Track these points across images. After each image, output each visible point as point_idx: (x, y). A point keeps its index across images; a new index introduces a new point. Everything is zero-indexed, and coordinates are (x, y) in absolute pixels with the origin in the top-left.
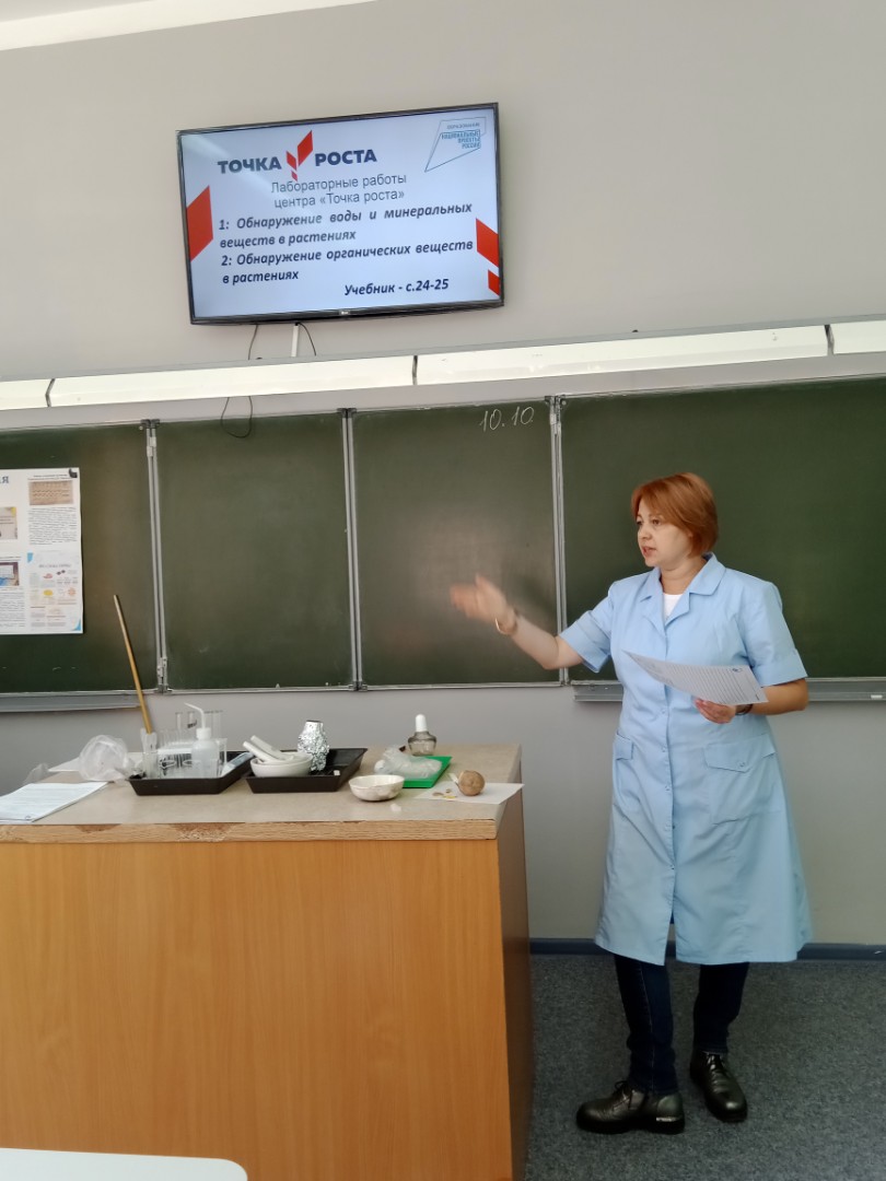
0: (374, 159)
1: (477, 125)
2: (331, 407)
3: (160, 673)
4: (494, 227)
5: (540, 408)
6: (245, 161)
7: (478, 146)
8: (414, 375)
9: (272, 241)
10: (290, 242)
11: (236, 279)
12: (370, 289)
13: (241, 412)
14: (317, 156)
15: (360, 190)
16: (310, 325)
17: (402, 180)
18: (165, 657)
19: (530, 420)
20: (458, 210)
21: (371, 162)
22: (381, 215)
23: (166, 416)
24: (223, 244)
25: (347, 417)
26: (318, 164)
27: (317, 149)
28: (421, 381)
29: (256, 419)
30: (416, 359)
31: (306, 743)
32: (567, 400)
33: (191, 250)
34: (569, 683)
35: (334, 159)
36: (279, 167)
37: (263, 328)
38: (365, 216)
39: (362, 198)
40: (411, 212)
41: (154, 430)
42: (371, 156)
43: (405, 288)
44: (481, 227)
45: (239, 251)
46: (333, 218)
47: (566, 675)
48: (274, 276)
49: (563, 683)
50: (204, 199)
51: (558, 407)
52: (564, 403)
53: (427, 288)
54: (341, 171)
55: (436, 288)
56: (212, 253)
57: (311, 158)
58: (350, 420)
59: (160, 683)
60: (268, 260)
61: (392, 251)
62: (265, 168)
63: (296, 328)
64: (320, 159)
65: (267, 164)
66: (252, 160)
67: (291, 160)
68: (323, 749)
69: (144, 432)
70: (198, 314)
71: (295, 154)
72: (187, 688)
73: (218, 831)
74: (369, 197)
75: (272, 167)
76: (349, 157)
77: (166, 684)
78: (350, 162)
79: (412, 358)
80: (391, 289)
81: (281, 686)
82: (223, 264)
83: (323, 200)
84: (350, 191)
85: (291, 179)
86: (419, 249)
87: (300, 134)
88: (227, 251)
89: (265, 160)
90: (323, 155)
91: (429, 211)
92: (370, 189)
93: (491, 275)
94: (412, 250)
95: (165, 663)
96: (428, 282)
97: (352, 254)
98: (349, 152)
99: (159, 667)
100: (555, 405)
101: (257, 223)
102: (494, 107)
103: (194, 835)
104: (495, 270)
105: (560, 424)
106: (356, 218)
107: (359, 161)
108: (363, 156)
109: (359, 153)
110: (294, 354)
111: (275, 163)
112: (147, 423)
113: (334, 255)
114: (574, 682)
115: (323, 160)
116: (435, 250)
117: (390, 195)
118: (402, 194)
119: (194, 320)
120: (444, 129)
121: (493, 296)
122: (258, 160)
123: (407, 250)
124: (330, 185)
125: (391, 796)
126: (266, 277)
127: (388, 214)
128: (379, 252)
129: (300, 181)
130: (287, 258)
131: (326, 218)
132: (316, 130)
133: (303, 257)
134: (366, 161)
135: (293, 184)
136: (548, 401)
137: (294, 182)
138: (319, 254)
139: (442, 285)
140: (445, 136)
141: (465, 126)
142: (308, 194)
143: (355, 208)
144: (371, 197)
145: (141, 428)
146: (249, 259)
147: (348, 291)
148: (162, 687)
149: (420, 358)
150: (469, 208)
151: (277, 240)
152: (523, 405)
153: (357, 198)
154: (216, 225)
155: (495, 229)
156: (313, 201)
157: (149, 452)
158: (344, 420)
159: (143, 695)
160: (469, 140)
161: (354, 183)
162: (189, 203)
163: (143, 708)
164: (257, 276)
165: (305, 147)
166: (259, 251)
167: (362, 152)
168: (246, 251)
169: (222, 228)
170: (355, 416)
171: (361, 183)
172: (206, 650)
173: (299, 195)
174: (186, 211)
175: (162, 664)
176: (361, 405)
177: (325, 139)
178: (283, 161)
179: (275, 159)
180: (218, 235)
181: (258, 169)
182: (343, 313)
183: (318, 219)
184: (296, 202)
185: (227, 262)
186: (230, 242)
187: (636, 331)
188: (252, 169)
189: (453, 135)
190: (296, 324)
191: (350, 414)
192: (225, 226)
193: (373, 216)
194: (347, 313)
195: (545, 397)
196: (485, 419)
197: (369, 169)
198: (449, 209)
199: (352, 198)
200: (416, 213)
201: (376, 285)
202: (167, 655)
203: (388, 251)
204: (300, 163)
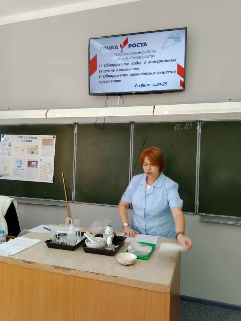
0: (146, 45)
1: (180, 34)
2: (128, 121)
5: (194, 124)
6: (108, 47)
7: (180, 41)
8: (153, 112)
9: (114, 71)
10: (119, 71)
11: (103, 82)
12: (142, 85)
13: (101, 121)
14: (129, 45)
15: (141, 55)
16: (124, 96)
17: (155, 52)
18: (75, 192)
19: (191, 127)
20: (172, 61)
21: (145, 46)
22: (147, 62)
23: (80, 122)
24: (100, 72)
25: (132, 124)
26: (129, 47)
27: (130, 42)
28: (155, 114)
29: (105, 124)
30: (154, 106)
31: (106, 234)
32: (204, 122)
33: (90, 74)
34: (198, 213)
35: (134, 45)
36: (117, 48)
37: (110, 97)
38: (142, 63)
39: (142, 58)
40: (157, 62)
41: (77, 126)
42: (145, 44)
43: (153, 85)
44: (179, 66)
45: (104, 74)
46: (132, 64)
47: (197, 211)
48: (114, 81)
49: (196, 213)
50: (95, 58)
51: (200, 124)
52: (202, 122)
53: (160, 85)
54: (136, 49)
55: (163, 85)
56: (96, 74)
57: (127, 45)
58: (133, 125)
59: (73, 200)
60: (112, 76)
61: (150, 73)
62: (113, 49)
63: (119, 97)
65: (114, 48)
66: (110, 47)
67: (121, 46)
68: (111, 236)
69: (74, 126)
70: (91, 92)
71: (122, 44)
73: (67, 271)
74: (144, 57)
75: (115, 48)
76: (139, 45)
78: (139, 46)
79: (153, 106)
80: (149, 85)
81: (107, 204)
83: (130, 58)
84: (138, 55)
85: (121, 52)
86: (158, 73)
87: (124, 38)
88: (101, 74)
89: (113, 46)
90: (131, 45)
91: (162, 61)
92: (144, 55)
93: (181, 81)
94: (156, 73)
96: (160, 83)
97: (137, 74)
98: (139, 44)
99: (73, 195)
100: (199, 123)
101: (110, 65)
102: (186, 29)
103: (59, 271)
104: (183, 80)
105: (200, 129)
106: (139, 63)
107: (142, 46)
108: (143, 45)
109: (142, 44)
110: (118, 104)
111: (116, 47)
112: (75, 124)
113: (132, 75)
114: (200, 213)
115: (131, 46)
116: (163, 73)
117: (150, 56)
118: (154, 56)
119: (90, 94)
120: (169, 36)
121: (181, 88)
122: (111, 46)
123: (155, 73)
124: (132, 54)
125: (131, 264)
126: (111, 81)
127: (150, 62)
128: (145, 74)
129: (123, 53)
130: (118, 76)
131: (130, 64)
132: (129, 37)
133: (123, 75)
134: (144, 46)
135: (121, 53)
136: (197, 122)
137: (122, 53)
138: (127, 75)
139: (165, 84)
140: (169, 38)
141: (176, 35)
142: (126, 56)
143: (139, 60)
144: (145, 57)
146: (107, 76)
147: (135, 86)
149: (156, 106)
150: (175, 60)
151: (115, 70)
152: (188, 123)
153: (140, 57)
154: (98, 66)
155: (183, 66)
156: (127, 59)
157: (75, 132)
158: (131, 125)
159: (68, 203)
160: (177, 39)
161: (140, 53)
162: (90, 60)
163: (67, 206)
164: (109, 81)
165: (126, 42)
166: (110, 74)
167: (143, 43)
168: (106, 74)
169: (100, 67)
170: (135, 124)
171: (142, 53)
172: (86, 191)
173: (123, 57)
174: (90, 62)
176: (137, 121)
177: (132, 40)
178: (119, 46)
179: (116, 46)
180: (98, 69)
181: (111, 49)
182: (133, 92)
183: (128, 64)
184: (122, 59)
185: (100, 77)
186: (102, 71)
187: (230, 99)
188: (110, 49)
189: (172, 38)
190: (119, 96)
191: (133, 123)
192: (100, 66)
193: (145, 63)
194: (134, 92)
195: (196, 120)
196: (176, 127)
197: (145, 48)
198: (169, 60)
199: (139, 57)
200: (158, 62)
201: (144, 84)
202: (75, 191)
203: (149, 74)
204: (124, 47)
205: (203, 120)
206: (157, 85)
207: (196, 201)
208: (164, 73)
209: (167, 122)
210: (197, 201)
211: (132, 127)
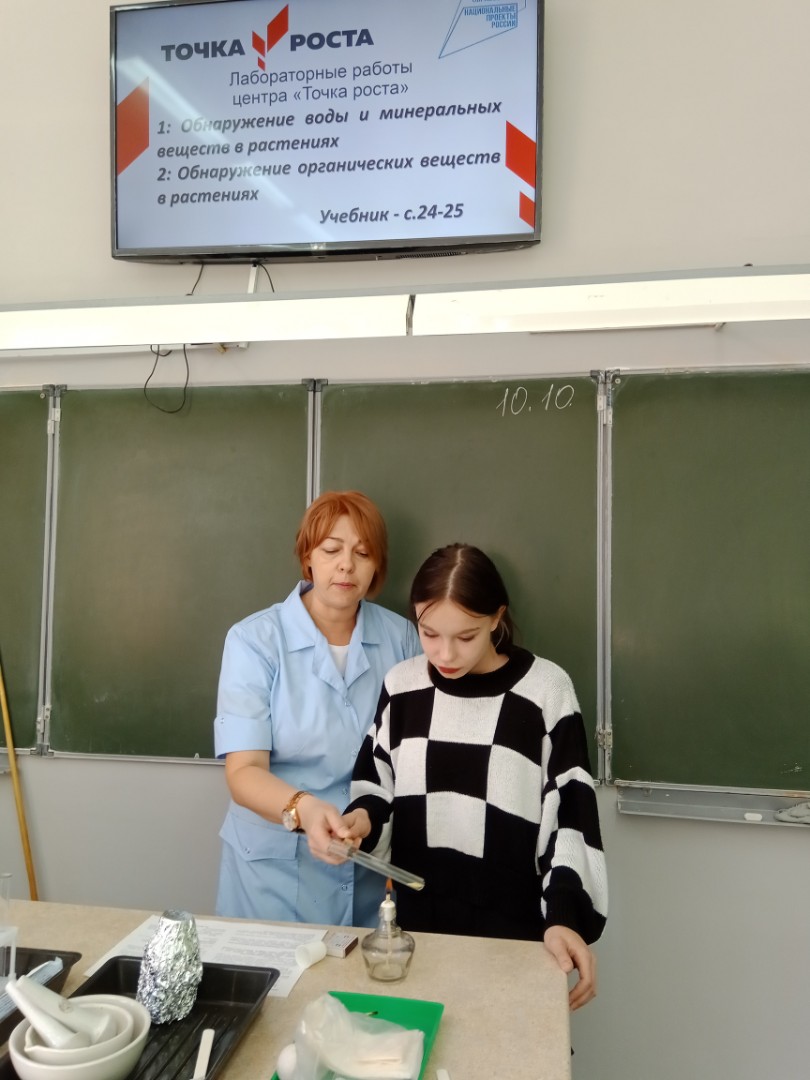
0: (370, 41)
2: (287, 373)
3: (40, 727)
4: (530, 132)
5: (583, 389)
6: (197, 45)
7: (514, 24)
8: (409, 320)
9: (225, 149)
10: (250, 150)
11: (176, 199)
12: (355, 216)
13: (172, 379)
14: (293, 38)
15: (348, 82)
16: (276, 269)
17: (407, 69)
18: (48, 705)
19: (569, 403)
20: (482, 109)
21: (365, 45)
22: (374, 115)
23: (76, 381)
24: (161, 153)
25: (314, 391)
26: (293, 48)
27: (295, 27)
28: (417, 331)
29: (193, 389)
30: (412, 299)
31: (155, 964)
32: (623, 378)
33: (117, 166)
34: (612, 782)
35: (316, 41)
36: (241, 52)
37: (209, 268)
38: (354, 117)
39: (350, 93)
40: (416, 112)
41: (58, 400)
42: (365, 37)
43: (402, 214)
44: (513, 134)
45: (182, 161)
46: (309, 119)
47: (608, 771)
48: (226, 196)
49: (602, 781)
50: (141, 94)
51: (609, 386)
52: (618, 381)
53: (434, 215)
54: (326, 58)
55: (446, 216)
56: (145, 164)
57: (285, 40)
58: (318, 394)
59: (39, 742)
60: (219, 174)
61: (388, 164)
62: (223, 54)
63: (253, 270)
64: (296, 42)
65: (227, 49)
66: (206, 44)
67: (258, 43)
69: (46, 401)
70: (124, 244)
71: (264, 36)
72: (75, 748)
74: (360, 92)
75: (232, 52)
76: (335, 40)
77: (47, 743)
78: (338, 45)
79: (406, 298)
80: (384, 216)
81: (201, 756)
82: (160, 179)
83: (297, 96)
84: (336, 83)
85: (257, 67)
86: (425, 162)
87: (272, 9)
88: (166, 162)
89: (223, 43)
90: (302, 37)
91: (441, 111)
92: (362, 81)
93: (523, 198)
94: (416, 163)
95: (48, 713)
96: (435, 207)
97: (332, 167)
98: (337, 33)
99: (39, 719)
100: (605, 383)
101: (208, 126)
104: (530, 192)
105: (611, 410)
106: (341, 119)
107: (349, 43)
108: (355, 38)
109: (349, 34)
111: (237, 48)
112: (51, 390)
113: (308, 169)
114: (619, 782)
115: (301, 43)
116: (447, 163)
117: (389, 89)
118: (405, 88)
119: (118, 253)
120: (468, 3)
121: (526, 228)
122: (214, 44)
123: (409, 163)
124: (308, 75)
126: (215, 197)
127: (385, 114)
128: (368, 165)
129: (268, 71)
130: (245, 171)
131: (300, 120)
132: (293, 4)
133: (267, 170)
134: (358, 44)
135: (259, 74)
136: (595, 377)
137: (261, 72)
138: (288, 167)
139: (454, 212)
140: (468, 12)
142: (278, 87)
143: (339, 105)
144: (362, 91)
145: (42, 396)
146: (194, 173)
147: (325, 218)
148: (42, 747)
149: (419, 298)
150: (497, 107)
151: (232, 149)
152: (559, 382)
153: (344, 93)
154: (153, 128)
155: (531, 134)
156: (284, 97)
157: (50, 429)
158: (311, 394)
159: (16, 756)
160: (502, 17)
161: (341, 72)
162: (118, 103)
163: (15, 774)
164: (205, 196)
165: (278, 26)
166: (207, 162)
167: (355, 32)
168: (191, 161)
169: (161, 132)
170: (325, 389)
171: (350, 73)
172: (103, 699)
173: (266, 88)
174: (116, 110)
175: (44, 713)
176: (336, 374)
177: (305, 17)
178: (247, 44)
179: (237, 43)
180: (155, 141)
181: (214, 55)
182: (315, 248)
183: (290, 120)
184: (262, 97)
185: (165, 176)
186: (171, 150)
187: (749, 265)
188: (206, 56)
189: (480, 11)
190: (255, 264)
191: (318, 386)
192: (165, 129)
193: (364, 117)
194: (322, 248)
195: (592, 372)
196: (505, 400)
197: (362, 55)
198: (470, 108)
199: (337, 93)
200: (424, 113)
201: (363, 210)
202: (52, 703)
203: (382, 164)
204: (270, 47)
205: (622, 368)
206: (420, 217)
207: (599, 727)
208: (450, 162)
209: (465, 380)
210: (604, 728)
211: (315, 403)
